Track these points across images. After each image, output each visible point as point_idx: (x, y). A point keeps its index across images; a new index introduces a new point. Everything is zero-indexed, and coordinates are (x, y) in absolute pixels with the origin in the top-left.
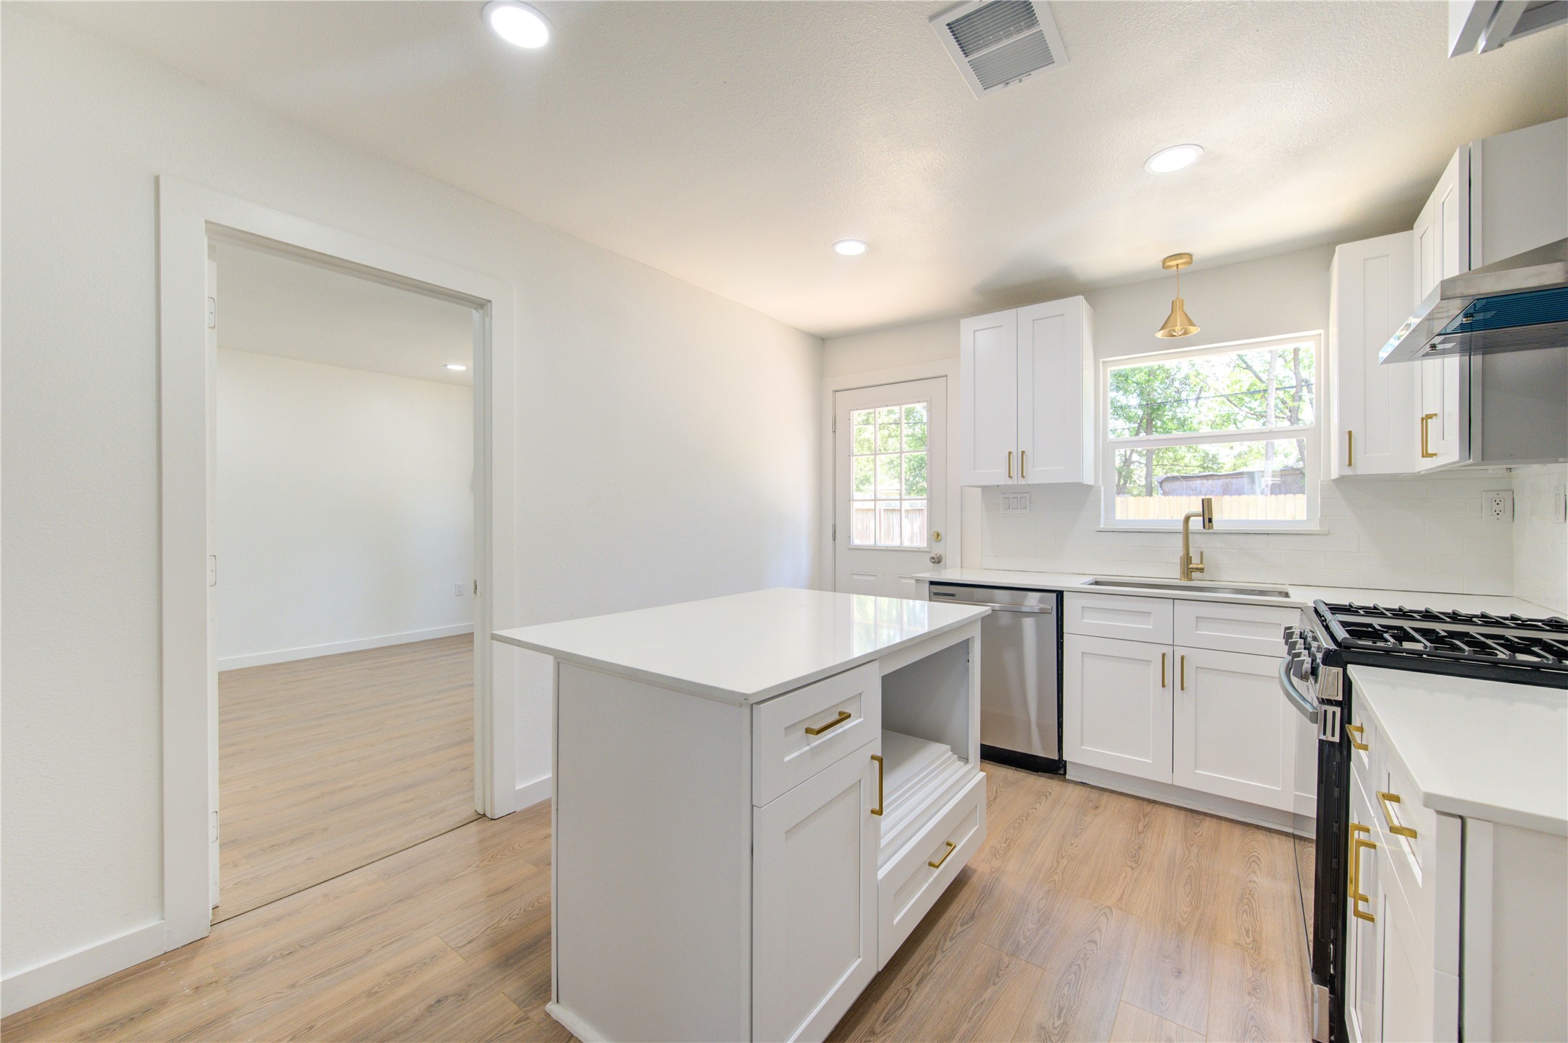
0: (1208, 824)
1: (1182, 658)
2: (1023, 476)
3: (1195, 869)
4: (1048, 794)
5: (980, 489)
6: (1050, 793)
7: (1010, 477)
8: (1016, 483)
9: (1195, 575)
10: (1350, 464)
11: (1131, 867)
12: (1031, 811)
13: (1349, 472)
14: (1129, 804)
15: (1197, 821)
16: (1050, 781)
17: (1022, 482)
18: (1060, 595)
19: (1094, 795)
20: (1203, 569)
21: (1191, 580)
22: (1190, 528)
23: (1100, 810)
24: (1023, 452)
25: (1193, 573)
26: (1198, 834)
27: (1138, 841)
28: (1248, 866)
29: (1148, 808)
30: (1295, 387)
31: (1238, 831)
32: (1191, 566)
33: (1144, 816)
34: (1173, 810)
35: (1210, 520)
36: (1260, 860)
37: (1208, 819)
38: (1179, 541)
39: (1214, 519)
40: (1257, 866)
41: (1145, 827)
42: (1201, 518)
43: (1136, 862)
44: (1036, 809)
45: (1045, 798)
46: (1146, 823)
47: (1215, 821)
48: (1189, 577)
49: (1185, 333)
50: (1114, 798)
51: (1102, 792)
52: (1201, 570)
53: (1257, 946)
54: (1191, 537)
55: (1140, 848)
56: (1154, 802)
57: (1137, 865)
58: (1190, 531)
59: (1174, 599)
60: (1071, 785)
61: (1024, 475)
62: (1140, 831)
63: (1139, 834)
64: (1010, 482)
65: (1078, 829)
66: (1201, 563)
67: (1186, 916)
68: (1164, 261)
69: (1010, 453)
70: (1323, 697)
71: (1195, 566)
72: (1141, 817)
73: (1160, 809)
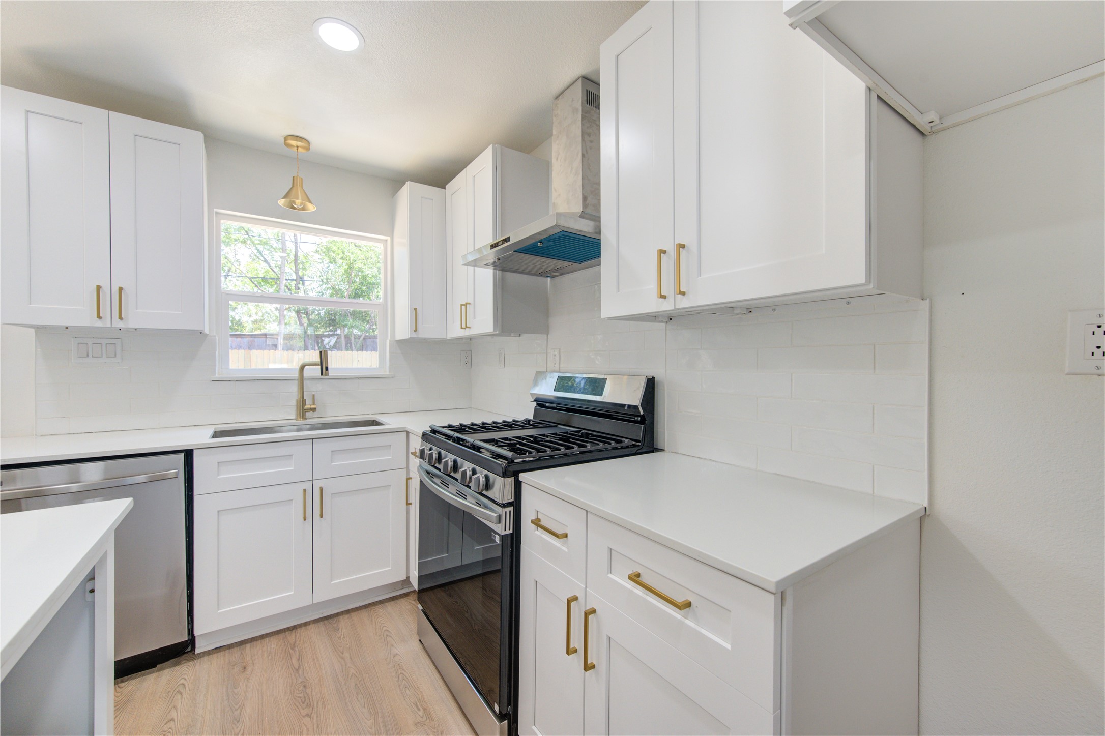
0: (344, 621)
1: (321, 489)
2: (121, 318)
3: (356, 675)
4: (181, 688)
5: (33, 330)
6: (183, 685)
7: (99, 317)
8: (109, 325)
9: (308, 414)
10: (416, 331)
11: (307, 715)
12: (166, 728)
13: (415, 335)
14: (273, 644)
15: (335, 625)
16: (177, 668)
17: (121, 324)
18: (189, 454)
19: (235, 654)
20: (315, 409)
21: (306, 419)
22: (304, 375)
23: (249, 669)
24: (121, 289)
25: (307, 413)
26: (342, 637)
27: (300, 681)
28: (386, 642)
29: (292, 637)
30: (295, 280)
31: (364, 614)
32: (306, 407)
33: (293, 649)
34: (312, 626)
35: (327, 369)
36: (390, 632)
37: (341, 618)
38: (294, 388)
39: (329, 367)
40: (391, 639)
41: (298, 660)
42: (320, 367)
43: (309, 706)
44: (173, 720)
45: (179, 696)
46: (297, 656)
47: (346, 616)
48: (305, 417)
49: (303, 209)
50: (257, 647)
51: (242, 647)
52: (314, 410)
53: (428, 715)
54: (305, 382)
55: (304, 686)
56: (294, 628)
57: (311, 709)
58: (304, 378)
59: (313, 439)
60: (206, 658)
61: (123, 316)
62: (297, 668)
63: (297, 670)
64: (99, 324)
65: (236, 710)
66: (314, 403)
67: (373, 730)
68: (286, 138)
69: (99, 288)
70: (504, 503)
71: (309, 407)
72: (291, 651)
73: (302, 632)
